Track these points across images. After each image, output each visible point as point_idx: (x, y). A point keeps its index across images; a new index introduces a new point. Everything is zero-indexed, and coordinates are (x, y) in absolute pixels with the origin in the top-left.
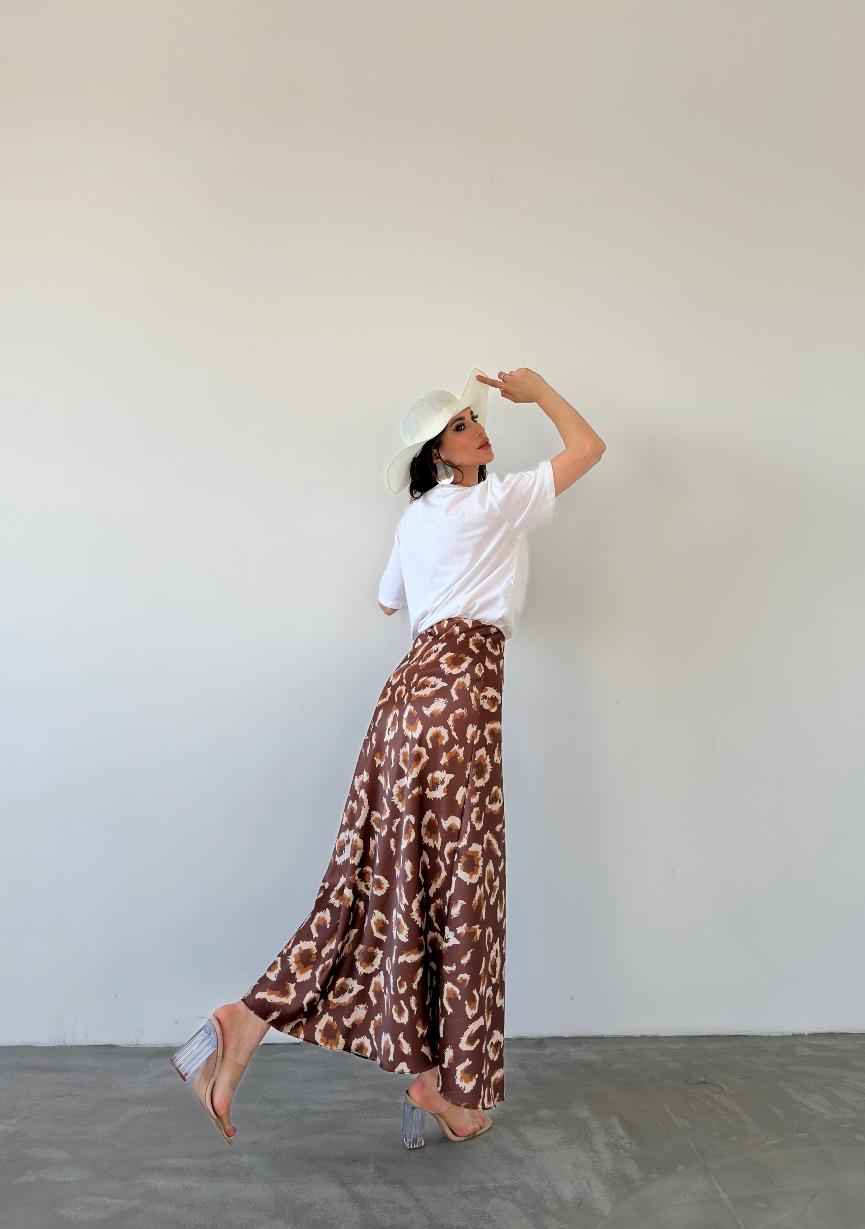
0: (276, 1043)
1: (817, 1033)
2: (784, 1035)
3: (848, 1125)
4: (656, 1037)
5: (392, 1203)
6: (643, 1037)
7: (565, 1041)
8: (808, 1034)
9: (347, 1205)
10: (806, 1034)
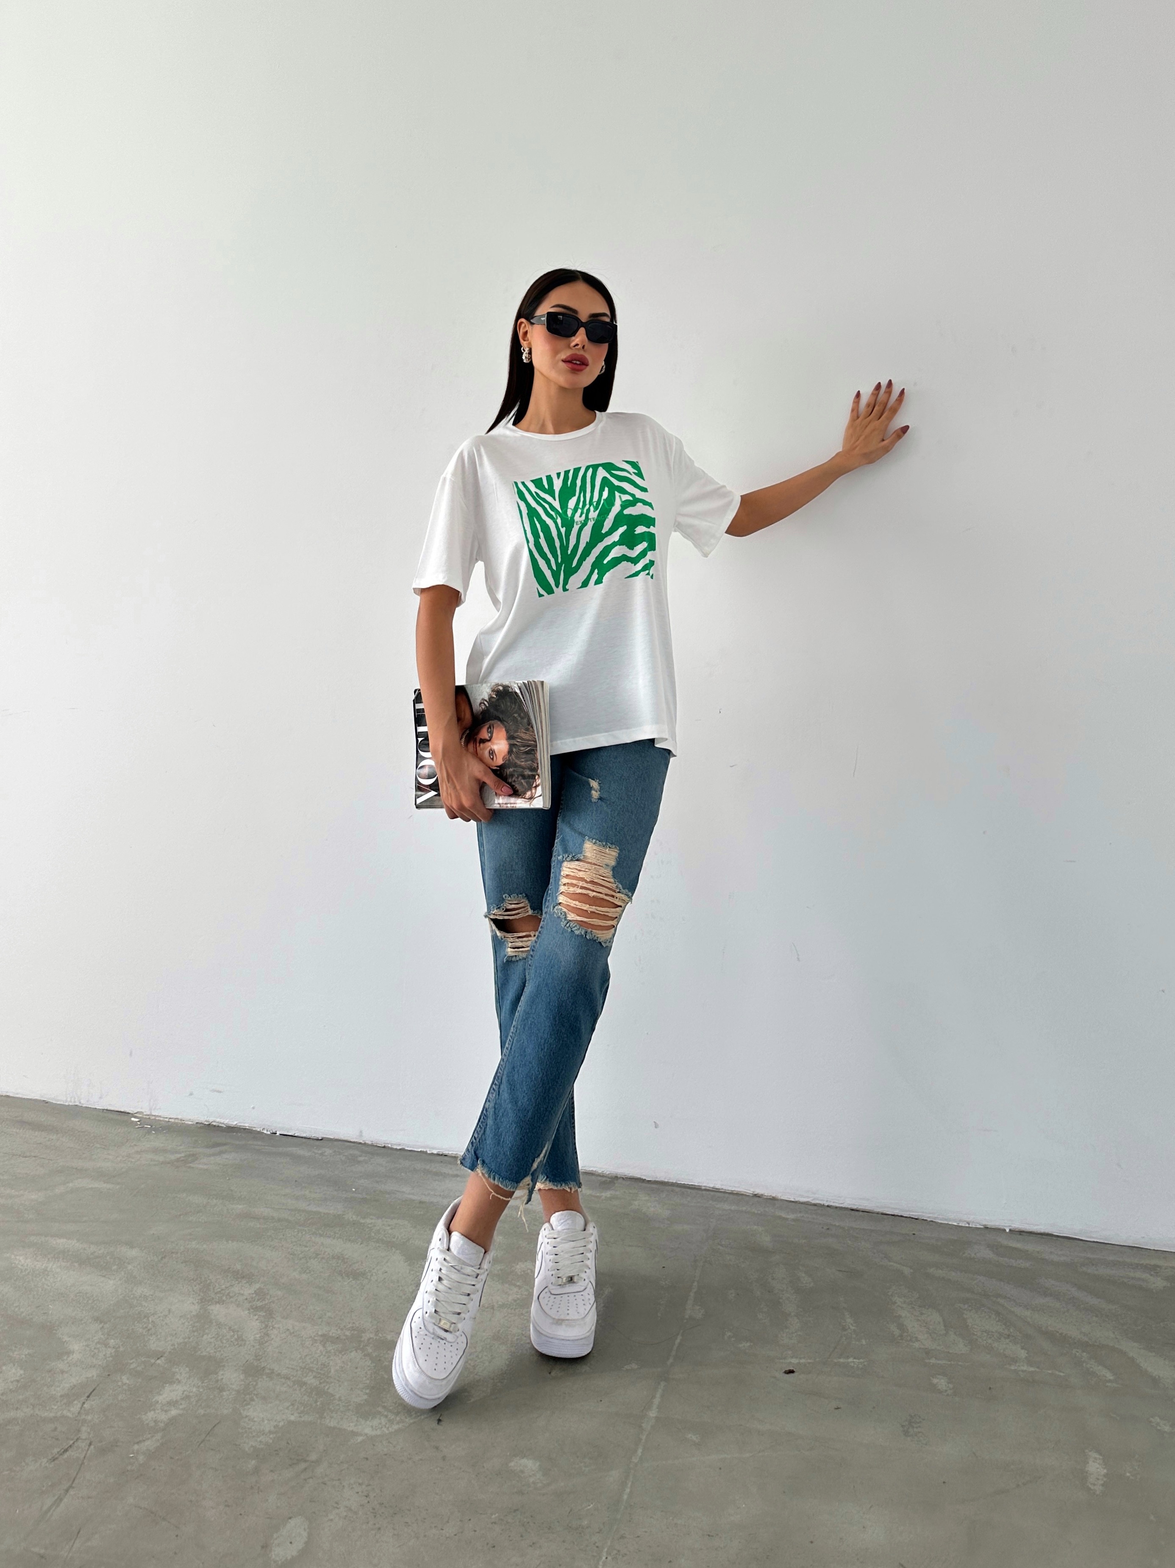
0: (296, 1135)
1: (1024, 1230)
2: (970, 1226)
3: (940, 1362)
4: (774, 1199)
5: (233, 1332)
6: (755, 1195)
7: (644, 1185)
8: (1010, 1230)
9: (183, 1324)
10: (1008, 1231)
